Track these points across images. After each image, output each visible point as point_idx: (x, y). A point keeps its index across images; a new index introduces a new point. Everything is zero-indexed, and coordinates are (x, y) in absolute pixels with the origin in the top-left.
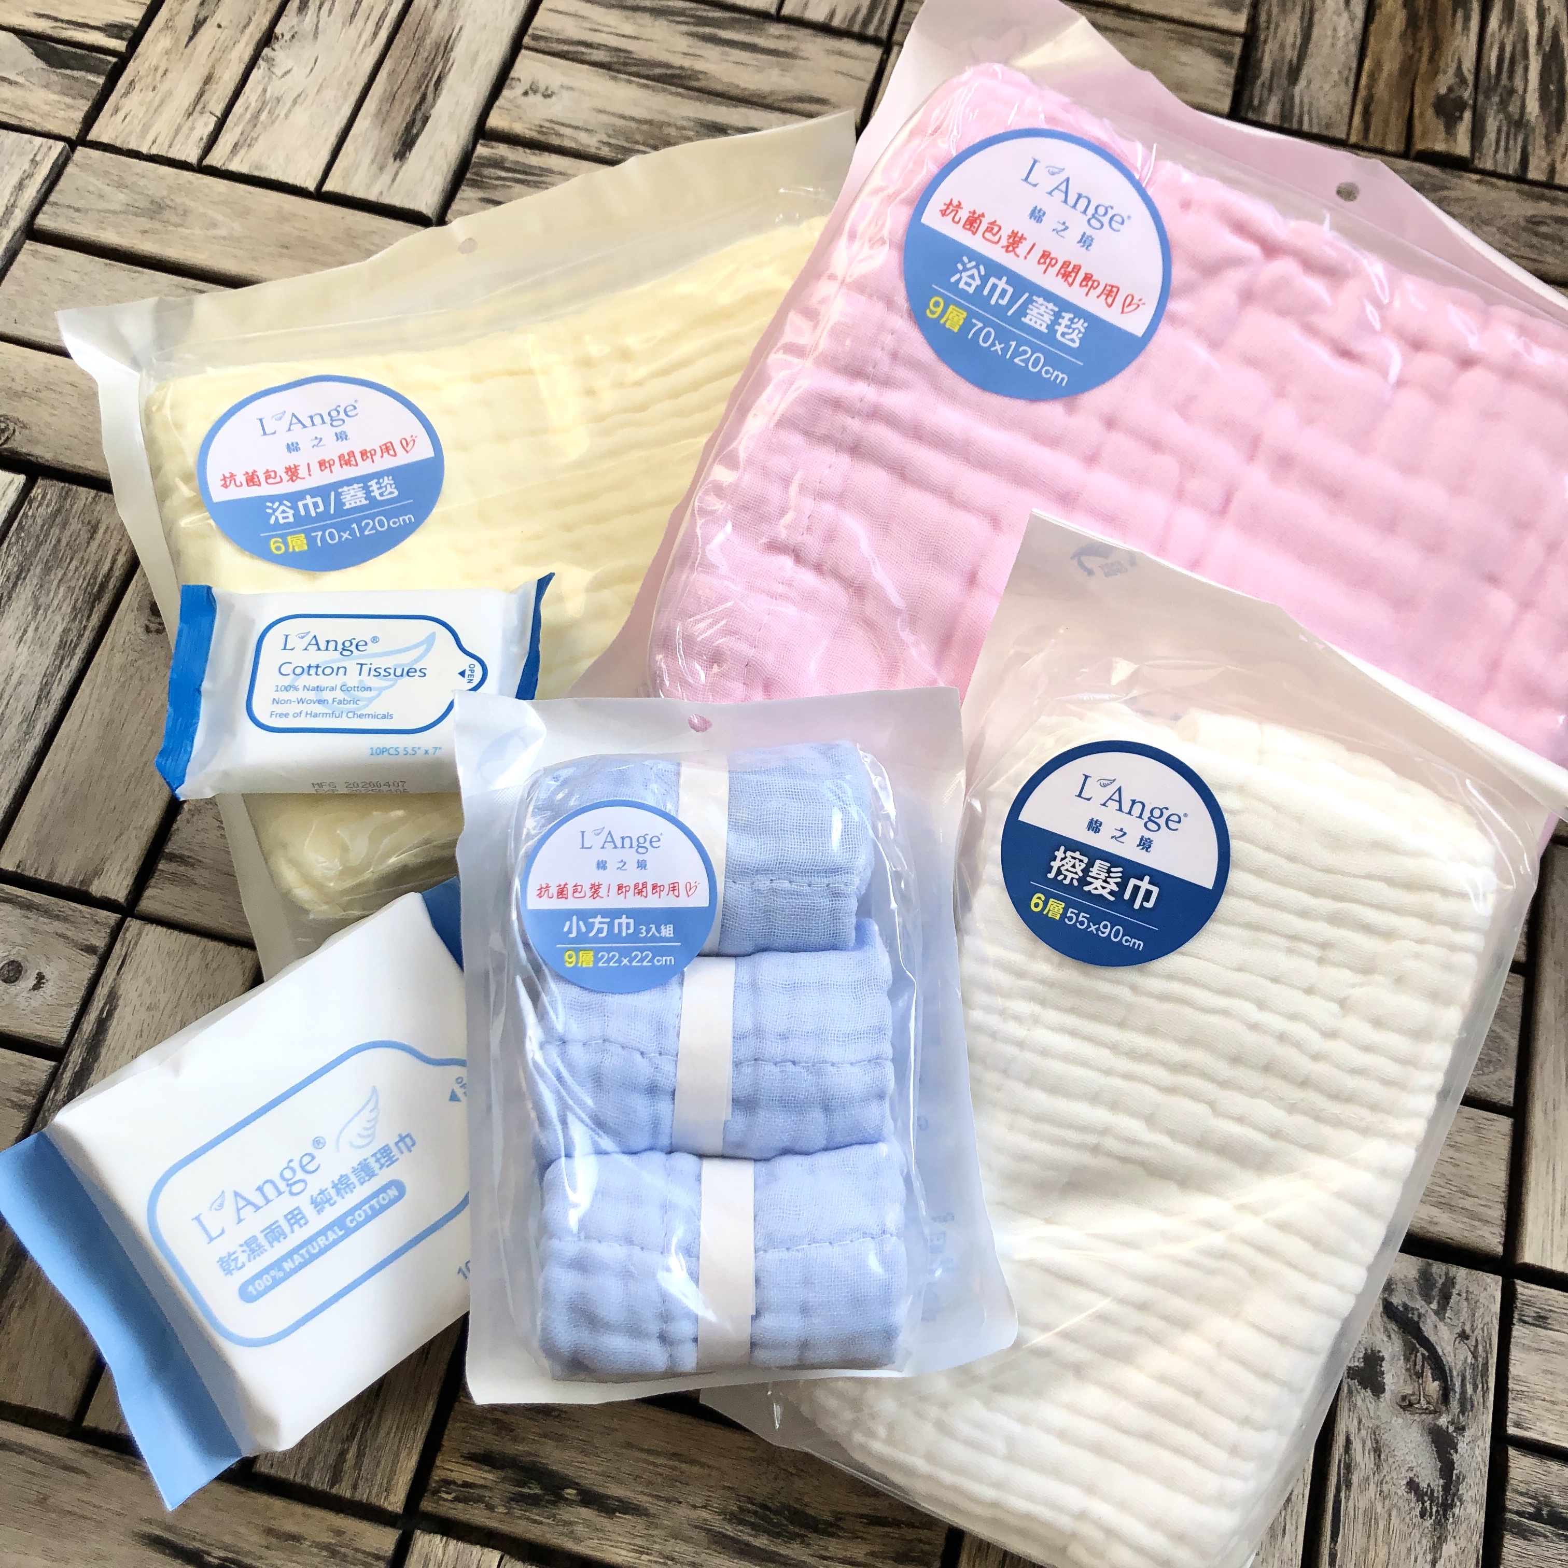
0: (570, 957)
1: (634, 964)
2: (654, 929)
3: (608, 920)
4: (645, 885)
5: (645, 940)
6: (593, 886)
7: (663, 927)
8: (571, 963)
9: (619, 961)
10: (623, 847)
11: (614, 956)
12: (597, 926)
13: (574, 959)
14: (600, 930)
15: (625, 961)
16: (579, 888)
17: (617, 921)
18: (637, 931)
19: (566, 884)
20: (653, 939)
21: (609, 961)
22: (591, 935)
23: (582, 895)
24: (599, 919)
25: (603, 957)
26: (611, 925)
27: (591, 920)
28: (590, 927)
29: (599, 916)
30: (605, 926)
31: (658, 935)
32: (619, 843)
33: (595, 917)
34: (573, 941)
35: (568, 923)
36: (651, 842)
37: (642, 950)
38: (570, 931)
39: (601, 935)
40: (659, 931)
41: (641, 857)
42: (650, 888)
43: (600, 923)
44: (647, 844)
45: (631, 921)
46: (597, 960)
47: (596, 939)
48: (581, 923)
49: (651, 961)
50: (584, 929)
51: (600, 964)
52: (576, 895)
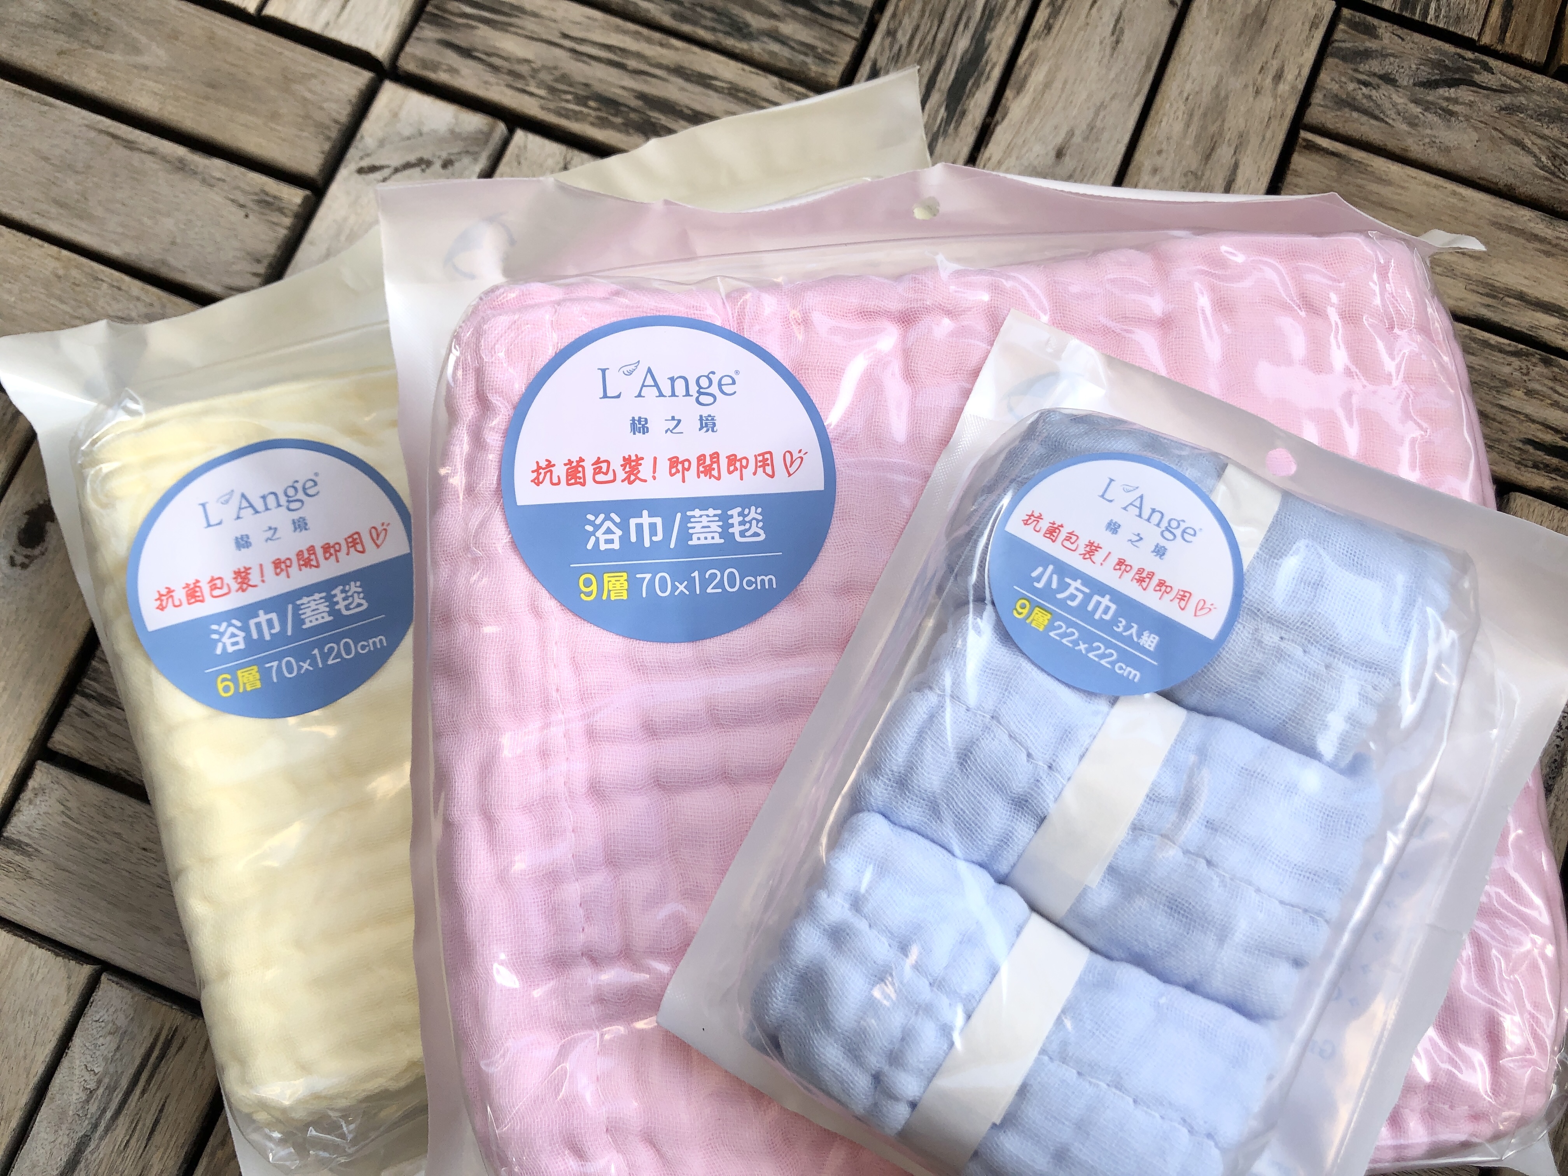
0: (1023, 607)
1: (1091, 655)
2: (1134, 631)
3: (1087, 590)
4: (1151, 575)
5: (1118, 636)
6: (1091, 544)
7: (1146, 634)
8: (1020, 614)
9: (1076, 643)
10: (1148, 520)
11: (1073, 634)
12: (1071, 590)
13: (1025, 611)
14: (1073, 597)
15: (1082, 647)
16: (1074, 538)
17: (1096, 598)
18: (1114, 621)
19: (1062, 526)
20: (1129, 641)
21: (1064, 635)
22: (1059, 596)
23: (1073, 547)
24: (1078, 584)
25: (1060, 627)
26: (1087, 598)
27: (1068, 580)
28: (1064, 587)
29: (1079, 581)
30: (1080, 596)
31: (1135, 639)
32: (1146, 513)
33: (1076, 580)
34: (1035, 591)
35: (1040, 569)
36: (1184, 532)
37: (1108, 645)
38: (1038, 579)
39: (1069, 603)
40: (1140, 635)
41: (1163, 543)
42: (1155, 581)
43: (1077, 589)
44: (1178, 532)
45: (1113, 607)
46: (1050, 627)
47: (1062, 604)
48: (1055, 577)
49: (1113, 663)
50: (1054, 585)
51: (1052, 634)
52: (1067, 544)
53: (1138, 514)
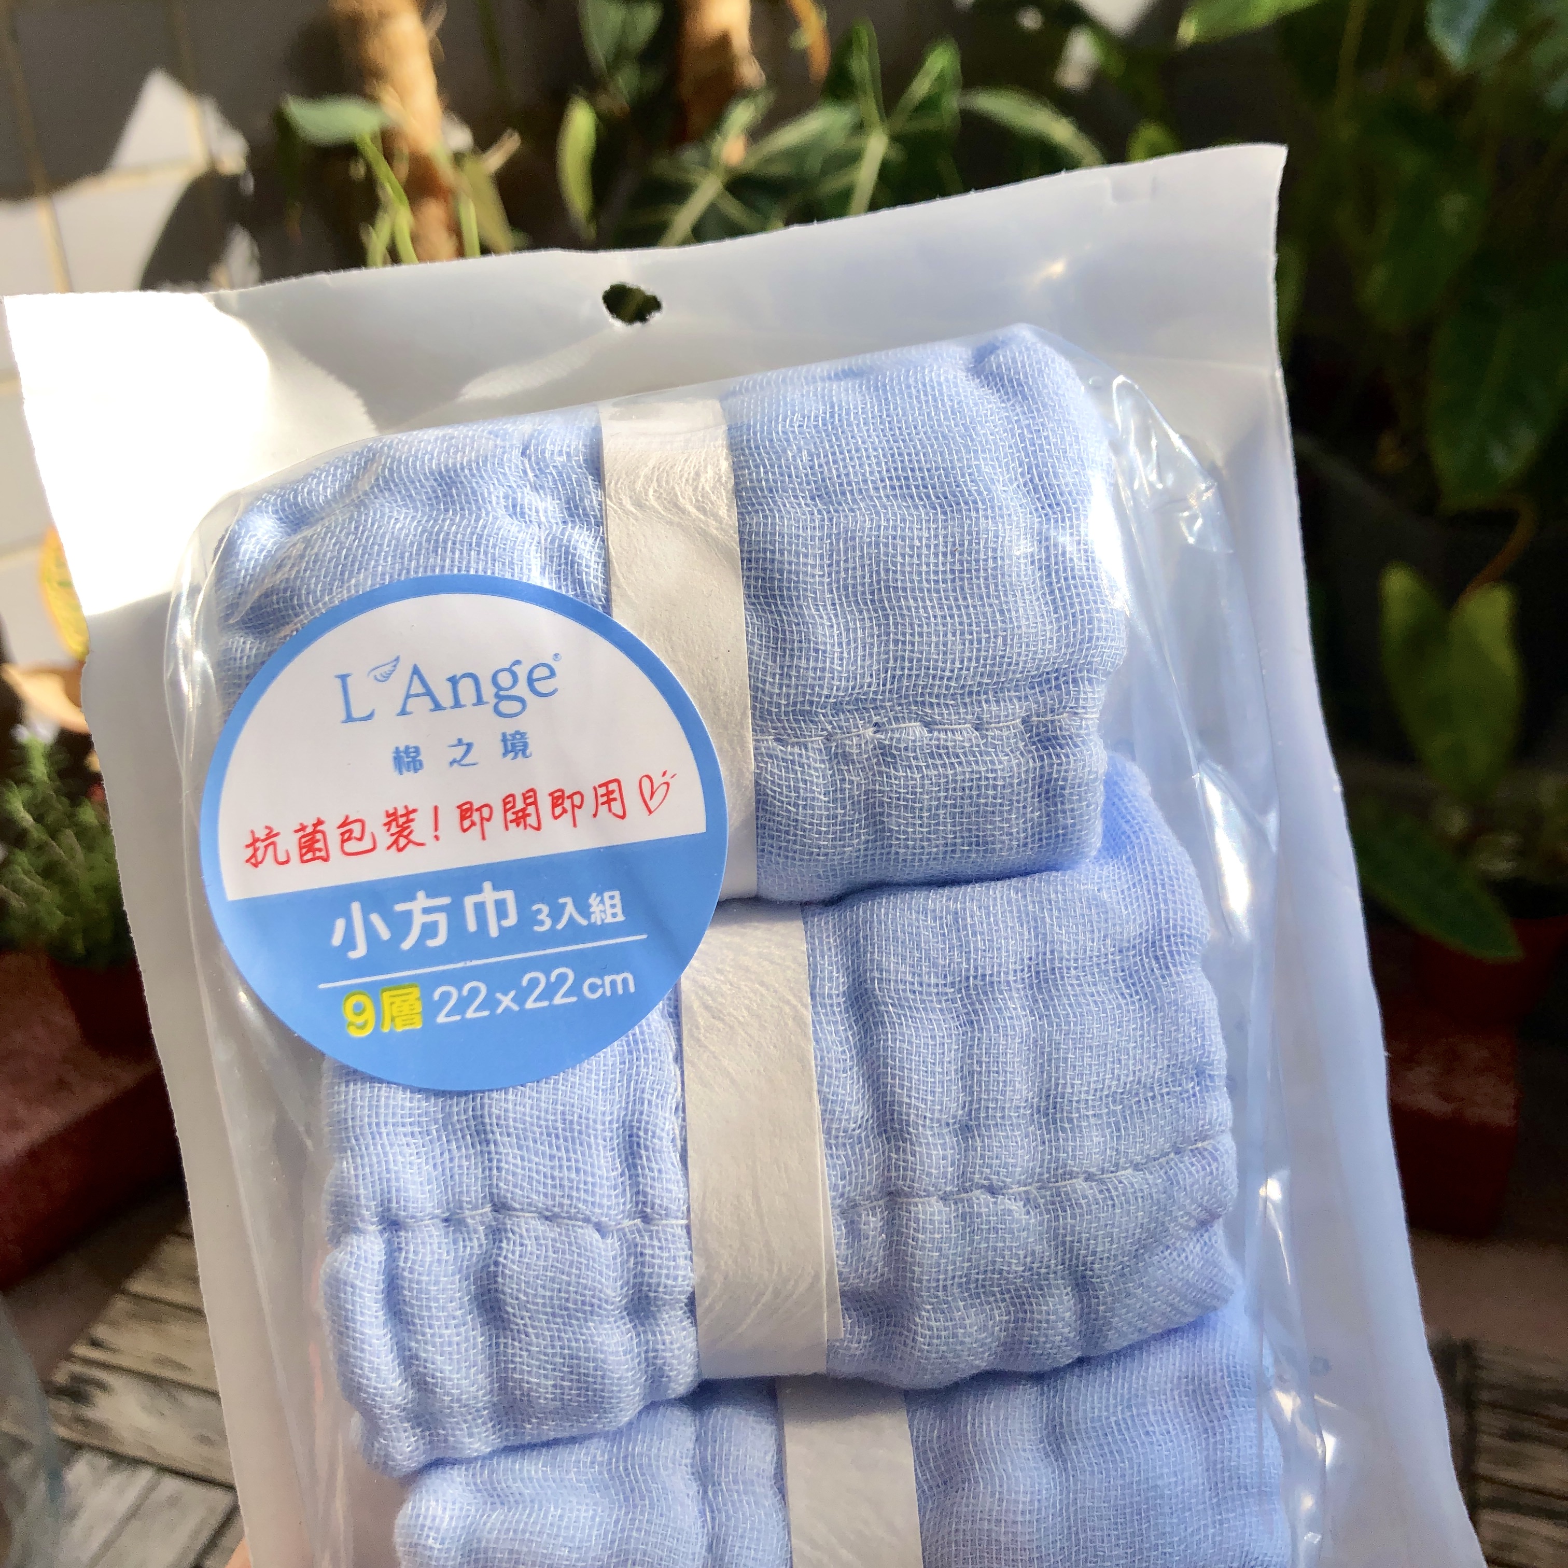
0: (359, 1009)
1: (530, 1005)
2: (570, 909)
3: (446, 900)
4: (530, 796)
5: (552, 938)
6: (392, 816)
7: (594, 900)
8: (362, 1027)
9: (490, 1003)
10: (457, 704)
11: (474, 992)
12: (419, 920)
13: (369, 1014)
14: (429, 930)
15: (506, 1001)
16: (357, 828)
17: (469, 902)
18: (527, 919)
19: (320, 822)
20: (574, 933)
21: (463, 1005)
22: (407, 945)
23: (367, 844)
24: (422, 900)
25: (446, 996)
26: (455, 913)
28: (401, 924)
29: (421, 895)
31: (584, 922)
32: (444, 695)
34: (360, 967)
36: (531, 681)
37: (546, 965)
38: (349, 942)
39: (431, 943)
41: (509, 727)
42: (545, 803)
43: (426, 911)
44: (522, 689)
45: (509, 896)
46: (430, 1009)
47: (421, 955)
48: (375, 918)
49: (575, 989)
51: (441, 1019)
52: (351, 846)
53: (432, 706)
